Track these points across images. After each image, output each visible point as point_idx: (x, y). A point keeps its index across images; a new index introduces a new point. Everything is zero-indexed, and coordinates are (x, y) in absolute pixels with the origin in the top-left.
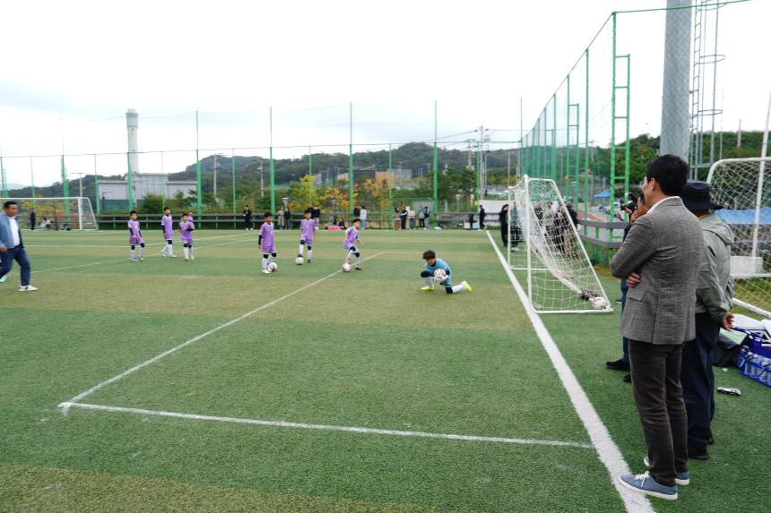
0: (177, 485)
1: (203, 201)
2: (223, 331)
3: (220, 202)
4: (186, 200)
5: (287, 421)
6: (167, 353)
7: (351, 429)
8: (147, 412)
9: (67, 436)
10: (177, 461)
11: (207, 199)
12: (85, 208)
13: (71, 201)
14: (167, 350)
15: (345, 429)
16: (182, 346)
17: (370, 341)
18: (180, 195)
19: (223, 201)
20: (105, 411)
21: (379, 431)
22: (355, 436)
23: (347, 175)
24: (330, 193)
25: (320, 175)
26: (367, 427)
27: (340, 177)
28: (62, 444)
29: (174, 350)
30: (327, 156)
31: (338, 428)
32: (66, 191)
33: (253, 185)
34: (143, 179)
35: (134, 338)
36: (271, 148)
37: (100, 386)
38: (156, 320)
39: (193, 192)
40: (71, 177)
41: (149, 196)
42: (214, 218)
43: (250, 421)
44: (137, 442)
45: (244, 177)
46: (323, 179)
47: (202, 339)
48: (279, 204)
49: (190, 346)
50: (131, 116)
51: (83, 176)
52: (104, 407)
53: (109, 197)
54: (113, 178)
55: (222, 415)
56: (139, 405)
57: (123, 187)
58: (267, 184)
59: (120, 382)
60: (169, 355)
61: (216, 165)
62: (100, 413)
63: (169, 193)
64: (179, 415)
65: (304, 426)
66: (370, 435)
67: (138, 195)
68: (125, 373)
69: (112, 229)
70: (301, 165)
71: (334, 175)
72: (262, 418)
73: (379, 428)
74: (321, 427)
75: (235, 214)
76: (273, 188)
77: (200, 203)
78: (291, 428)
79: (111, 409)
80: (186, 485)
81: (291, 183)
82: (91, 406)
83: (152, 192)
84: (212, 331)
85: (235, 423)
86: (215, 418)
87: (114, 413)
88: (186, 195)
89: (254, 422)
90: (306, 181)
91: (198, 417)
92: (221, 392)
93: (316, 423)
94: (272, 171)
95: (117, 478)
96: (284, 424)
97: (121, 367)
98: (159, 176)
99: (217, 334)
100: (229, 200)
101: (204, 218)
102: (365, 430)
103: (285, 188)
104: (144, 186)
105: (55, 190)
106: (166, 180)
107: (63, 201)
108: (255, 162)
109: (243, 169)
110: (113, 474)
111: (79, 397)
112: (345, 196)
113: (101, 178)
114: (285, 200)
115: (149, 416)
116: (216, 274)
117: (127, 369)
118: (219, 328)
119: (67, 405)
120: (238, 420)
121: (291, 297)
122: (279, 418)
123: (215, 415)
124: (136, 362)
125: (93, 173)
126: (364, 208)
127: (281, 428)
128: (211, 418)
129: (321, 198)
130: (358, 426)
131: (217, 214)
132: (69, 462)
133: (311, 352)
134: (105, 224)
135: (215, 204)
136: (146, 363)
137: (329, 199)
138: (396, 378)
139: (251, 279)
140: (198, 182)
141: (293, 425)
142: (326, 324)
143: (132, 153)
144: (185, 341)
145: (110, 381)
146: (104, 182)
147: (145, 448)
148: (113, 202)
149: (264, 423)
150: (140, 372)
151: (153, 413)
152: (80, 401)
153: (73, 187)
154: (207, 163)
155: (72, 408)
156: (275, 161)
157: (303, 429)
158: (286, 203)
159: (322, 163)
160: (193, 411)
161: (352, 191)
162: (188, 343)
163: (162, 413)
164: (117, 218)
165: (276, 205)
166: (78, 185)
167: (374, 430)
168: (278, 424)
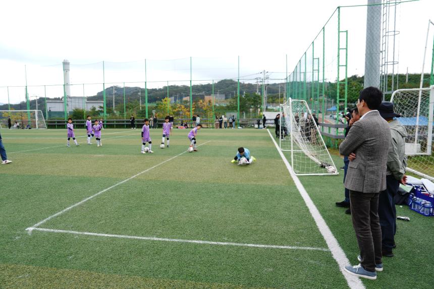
0: (96, 275)
1: (107, 112)
2: (120, 186)
3: (117, 113)
4: (97, 112)
5: (157, 237)
6: (88, 199)
7: (193, 241)
8: (77, 232)
9: (31, 247)
10: (95, 261)
11: (109, 111)
12: (39, 116)
13: (31, 112)
14: (88, 197)
15: (190, 241)
16: (96, 195)
17: (203, 191)
18: (94, 109)
19: (119, 112)
20: (53, 232)
21: (209, 242)
22: (196, 245)
23: (188, 97)
24: (179, 108)
25: (173, 98)
26: (203, 240)
27: (185, 99)
28: (28, 252)
29: (92, 197)
30: (177, 87)
31: (186, 241)
32: (28, 107)
33: (136, 103)
34: (72, 100)
35: (69, 190)
36: (146, 82)
37: (49, 218)
38: (82, 180)
39: (101, 107)
40: (31, 99)
41: (76, 110)
42: (114, 122)
43: (136, 237)
44: (72, 250)
45: (131, 99)
46: (175, 100)
47: (108, 191)
48: (150, 114)
49: (101, 195)
50: (66, 64)
51: (38, 98)
52: (52, 230)
53: (53, 110)
54: (55, 99)
55: (120, 234)
56: (72, 229)
57: (61, 105)
58: (144, 102)
59: (61, 216)
60: (89, 200)
61: (114, 92)
62: (49, 233)
63: (88, 108)
64: (95, 234)
65: (167, 240)
66: (204, 245)
67: (70, 108)
68: (64, 211)
69: (55, 128)
70: (163, 92)
71: (181, 97)
72: (143, 235)
73: (209, 241)
74: (176, 240)
75: (125, 120)
76: (147, 105)
77: (105, 114)
78: (159, 241)
79: (56, 231)
80: (100, 274)
81: (157, 102)
82: (45, 230)
83: (78, 107)
84: (114, 186)
85: (127, 238)
86: (116, 236)
87: (58, 233)
88: (97, 109)
89: (139, 238)
90: (166, 101)
91: (106, 235)
92: (119, 221)
93: (173, 238)
94: (146, 95)
95: (61, 271)
96: (155, 239)
97: (62, 207)
98: (82, 98)
99: (116, 188)
100: (122, 112)
101: (107, 122)
102: (201, 242)
103: (154, 105)
104: (73, 104)
105: (22, 106)
106: (86, 100)
107: (26, 112)
108: (137, 90)
109: (129, 94)
110: (58, 268)
111: (38, 224)
112: (188, 109)
113: (48, 99)
114: (154, 112)
115: (78, 235)
117: (65, 208)
118: (117, 184)
119: (31, 229)
120: (129, 237)
121: (158, 167)
122: (153, 235)
123: (116, 234)
124: (70, 204)
125: (44, 96)
126: (198, 116)
127: (153, 241)
128: (113, 236)
129: (174, 110)
130: (198, 240)
131: (115, 120)
132: (32, 262)
133: (170, 198)
134: (51, 125)
135: (114, 114)
136: (76, 205)
137: (179, 111)
138: (218, 213)
139: (135, 156)
140: (104, 101)
141: (160, 239)
142: (178, 182)
143: (66, 85)
144: (98, 192)
145: (56, 215)
146: (50, 101)
147: (77, 253)
148: (55, 113)
149: (144, 238)
150: (72, 210)
151: (80, 233)
152: (38, 227)
153: (32, 104)
154: (109, 91)
155: (34, 231)
156: (148, 90)
157: (166, 242)
158: (154, 113)
159: (174, 91)
160: (104, 232)
161: (191, 106)
162: (99, 193)
163: (85, 233)
164: (58, 122)
165: (149, 114)
166: (36, 103)
167: (206, 242)
168: (152, 239)
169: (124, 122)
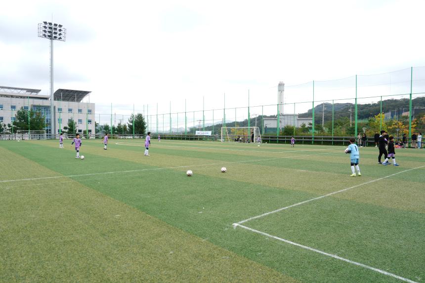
0: (275, 272)
1: (316, 129)
2: (314, 202)
3: (326, 130)
4: (306, 128)
5: (338, 256)
6: (283, 208)
7: (376, 270)
8: (269, 235)
9: (234, 238)
10: (278, 261)
11: (318, 128)
12: (257, 132)
13: (251, 129)
14: (284, 207)
15: (373, 269)
16: (291, 206)
17: (404, 221)
18: (304, 125)
19: (327, 129)
20: (251, 231)
21: (395, 276)
22: (378, 275)
23: (409, 112)
24: (396, 124)
25: (390, 113)
26: (388, 271)
27: (404, 114)
28: (231, 241)
29: (287, 207)
30: (396, 101)
31: (368, 267)
32: (249, 124)
33: (346, 119)
34: (285, 117)
35: (269, 199)
36: (356, 99)
37: (250, 219)
38: (281, 192)
39: (311, 124)
40: (252, 117)
41: (287, 126)
42: (321, 139)
43: (317, 251)
44: (261, 248)
45: (341, 116)
46: (392, 116)
47: (302, 205)
49: (295, 207)
50: (281, 85)
51: (258, 116)
52: (250, 229)
53: (268, 126)
54: (271, 117)
55: (304, 245)
56: (265, 231)
57: (276, 121)
58: (354, 119)
59: (259, 219)
60: (284, 210)
61: (324, 109)
62: (248, 231)
63: (298, 124)
64: (283, 240)
65: (348, 261)
66: (388, 277)
67: (282, 125)
68: (262, 215)
70: (377, 107)
71: (399, 112)
72: (324, 251)
73: (396, 275)
74: (358, 264)
75: (333, 137)
76: (357, 121)
77: (313, 131)
78: (340, 260)
79: (253, 230)
80: (279, 273)
81: (370, 118)
82: (245, 227)
83: (289, 124)
84: (308, 201)
85: (309, 250)
86: (300, 245)
87: (254, 232)
88: (307, 126)
89: (320, 252)
90: (379, 117)
91: (292, 243)
92: (305, 233)
93: (355, 261)
94: (356, 112)
95: (250, 261)
96: (336, 257)
97: (261, 212)
98: (294, 115)
99: (310, 203)
100: (330, 129)
101: (315, 138)
102: (386, 273)
103: (366, 121)
104: (286, 121)
105: (244, 124)
106: (297, 118)
107: (247, 129)
108: (348, 106)
109: (340, 111)
110: (249, 259)
111: (241, 222)
112: (407, 126)
113: (265, 117)
114: (364, 129)
115: (269, 237)
116: (316, 170)
117: (263, 213)
118: (312, 200)
119: (236, 225)
120: (311, 249)
121: (358, 187)
122: (334, 253)
123: (300, 244)
124: (268, 210)
125: (261, 115)
126: (420, 134)
127: (334, 259)
128: (298, 245)
129: (389, 127)
130: (382, 269)
132: (232, 249)
133: (362, 221)
135: (322, 131)
136: (273, 212)
137: (396, 128)
138: (418, 248)
139: (336, 174)
140: (313, 118)
141: (341, 258)
142: (376, 206)
143: (280, 104)
144: (294, 204)
145: (255, 217)
146: (267, 119)
147: (265, 251)
148: (271, 129)
149: (325, 254)
150: (269, 216)
151: (271, 236)
152: (241, 224)
153: (252, 122)
154: (319, 107)
155: (238, 226)
156: (359, 106)
157: (346, 262)
158: (364, 131)
159: (392, 106)
160: (290, 239)
161: (411, 123)
162: (294, 205)
163: (275, 237)
164: (271, 138)
165: (358, 131)
166: (255, 120)
167: (392, 275)
168: (333, 256)
169: (331, 139)
